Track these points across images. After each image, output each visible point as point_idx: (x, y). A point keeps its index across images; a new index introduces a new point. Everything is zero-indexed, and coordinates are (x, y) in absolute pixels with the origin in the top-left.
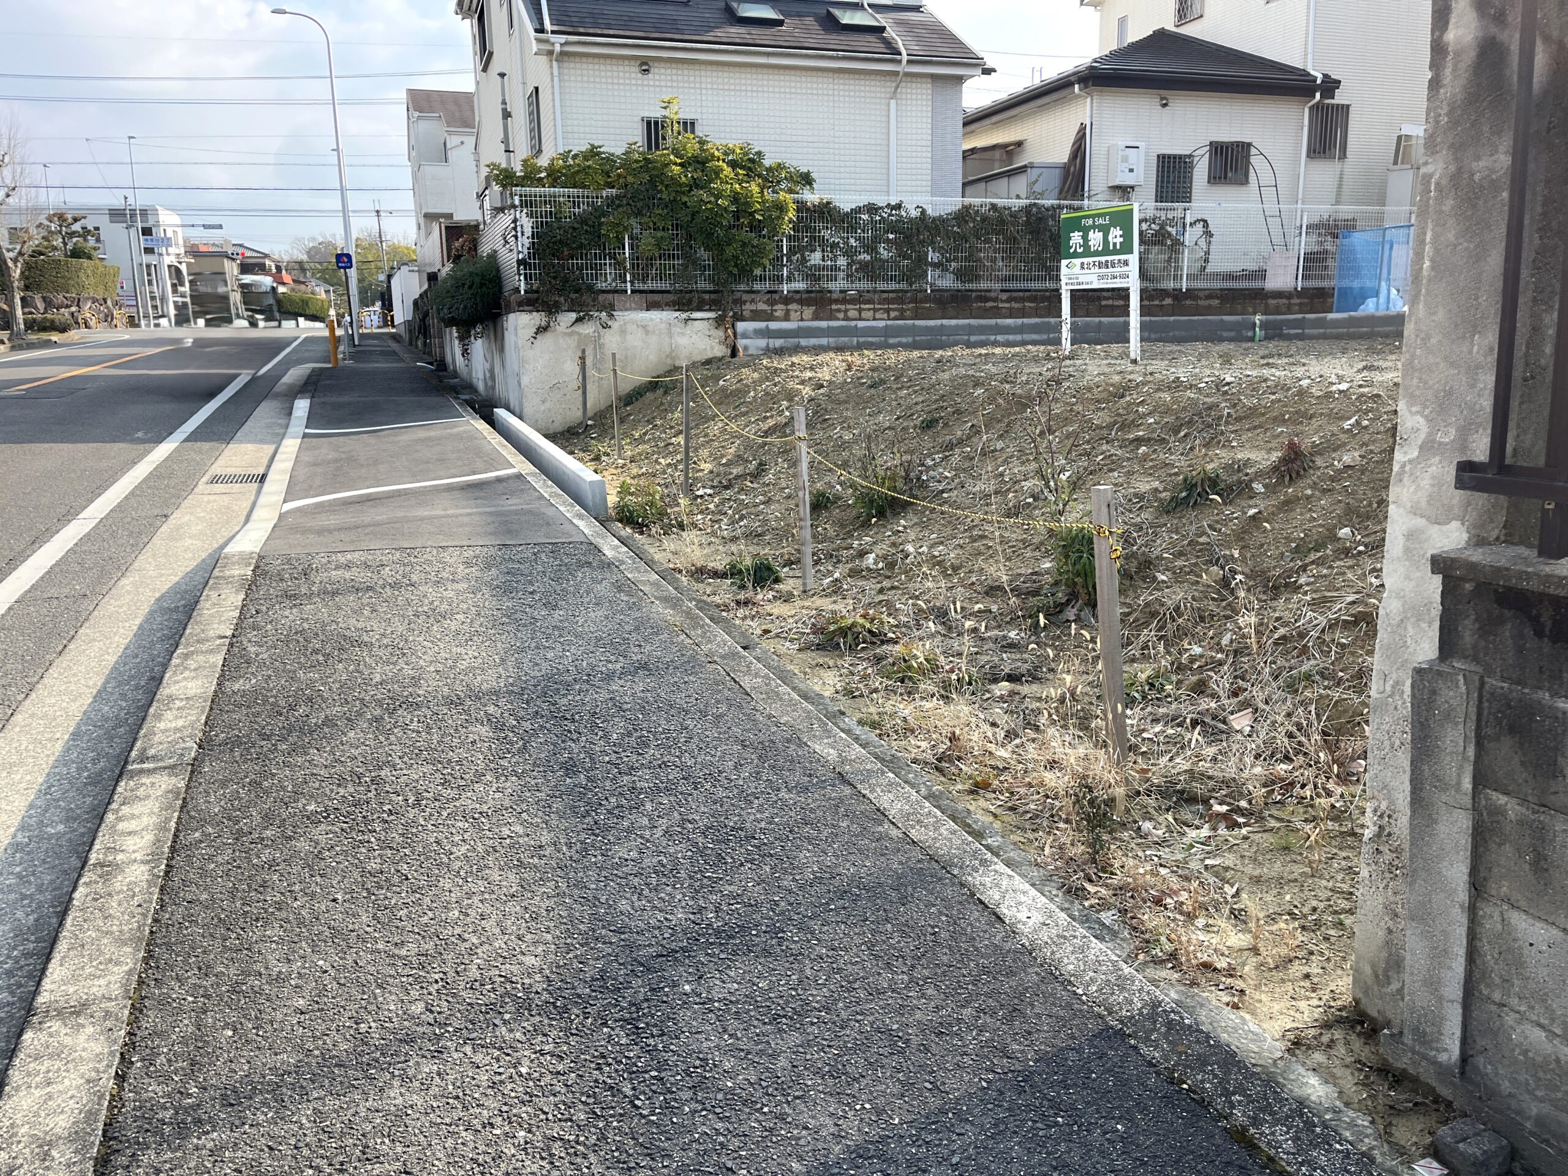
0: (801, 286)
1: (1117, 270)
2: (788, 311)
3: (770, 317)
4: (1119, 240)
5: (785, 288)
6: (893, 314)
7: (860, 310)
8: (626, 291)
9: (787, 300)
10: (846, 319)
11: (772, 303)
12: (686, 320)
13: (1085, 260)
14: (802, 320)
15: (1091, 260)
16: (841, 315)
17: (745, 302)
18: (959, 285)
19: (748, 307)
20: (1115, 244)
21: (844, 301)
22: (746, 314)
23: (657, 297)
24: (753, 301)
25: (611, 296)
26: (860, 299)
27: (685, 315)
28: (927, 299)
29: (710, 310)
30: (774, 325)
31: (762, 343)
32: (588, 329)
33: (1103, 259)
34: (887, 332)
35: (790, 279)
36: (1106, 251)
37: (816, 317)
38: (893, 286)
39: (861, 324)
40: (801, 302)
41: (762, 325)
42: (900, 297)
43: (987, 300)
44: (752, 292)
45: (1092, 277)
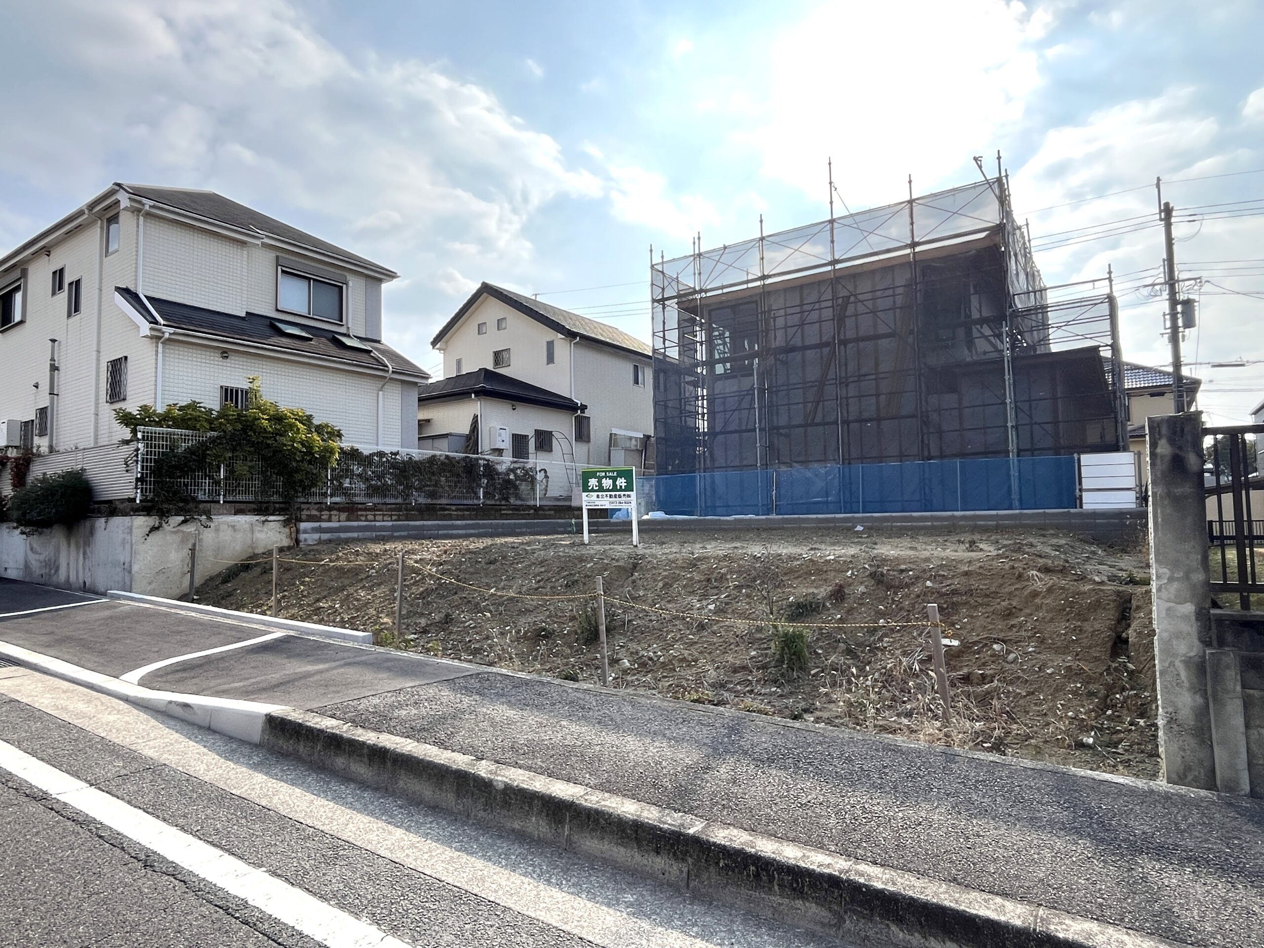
0: (337, 499)
1: (623, 499)
2: (331, 515)
3: (319, 519)
4: (624, 485)
5: (329, 501)
6: (394, 518)
7: (375, 515)
8: (219, 502)
9: (330, 509)
10: (367, 520)
11: (320, 510)
12: (264, 522)
13: (600, 494)
14: (339, 521)
15: (604, 493)
16: (363, 518)
17: (303, 510)
18: (429, 501)
19: (305, 512)
20: (620, 486)
21: (366, 509)
22: (304, 517)
23: (242, 506)
24: (308, 509)
25: (209, 505)
26: (374, 509)
27: (264, 518)
28: (413, 509)
29: (279, 515)
30: (324, 525)
31: (316, 536)
32: (190, 528)
33: (613, 493)
34: (394, 529)
35: (331, 496)
36: (615, 489)
37: (348, 520)
38: (393, 501)
39: (378, 524)
40: (339, 510)
41: (316, 524)
42: (398, 508)
43: (445, 510)
44: (307, 503)
45: (605, 502)
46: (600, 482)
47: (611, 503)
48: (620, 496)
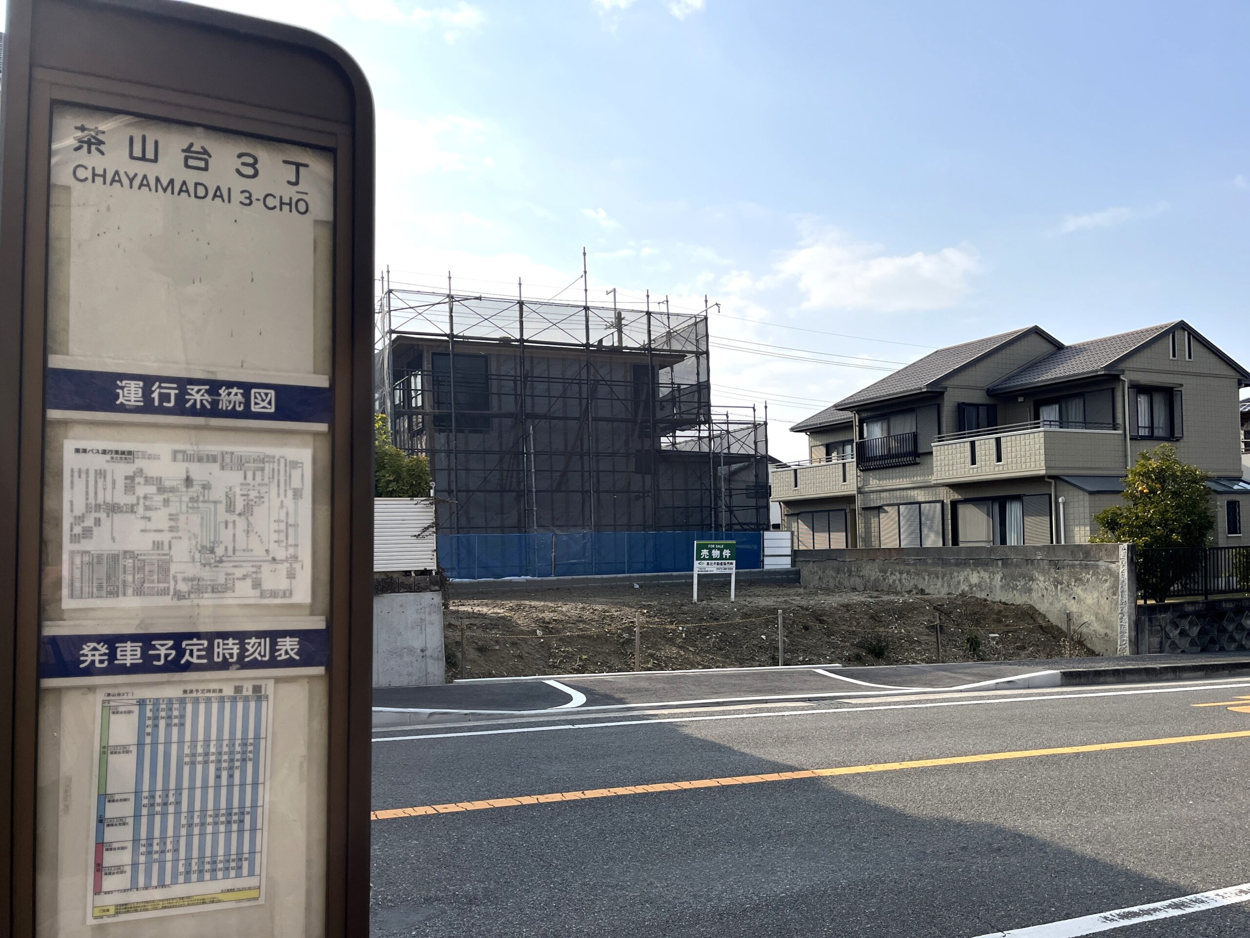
1: (727, 566)
4: (728, 555)
13: (710, 562)
15: (713, 562)
20: (726, 556)
33: (720, 562)
36: (721, 558)
45: (713, 569)
46: (710, 552)
47: (718, 569)
48: (725, 564)
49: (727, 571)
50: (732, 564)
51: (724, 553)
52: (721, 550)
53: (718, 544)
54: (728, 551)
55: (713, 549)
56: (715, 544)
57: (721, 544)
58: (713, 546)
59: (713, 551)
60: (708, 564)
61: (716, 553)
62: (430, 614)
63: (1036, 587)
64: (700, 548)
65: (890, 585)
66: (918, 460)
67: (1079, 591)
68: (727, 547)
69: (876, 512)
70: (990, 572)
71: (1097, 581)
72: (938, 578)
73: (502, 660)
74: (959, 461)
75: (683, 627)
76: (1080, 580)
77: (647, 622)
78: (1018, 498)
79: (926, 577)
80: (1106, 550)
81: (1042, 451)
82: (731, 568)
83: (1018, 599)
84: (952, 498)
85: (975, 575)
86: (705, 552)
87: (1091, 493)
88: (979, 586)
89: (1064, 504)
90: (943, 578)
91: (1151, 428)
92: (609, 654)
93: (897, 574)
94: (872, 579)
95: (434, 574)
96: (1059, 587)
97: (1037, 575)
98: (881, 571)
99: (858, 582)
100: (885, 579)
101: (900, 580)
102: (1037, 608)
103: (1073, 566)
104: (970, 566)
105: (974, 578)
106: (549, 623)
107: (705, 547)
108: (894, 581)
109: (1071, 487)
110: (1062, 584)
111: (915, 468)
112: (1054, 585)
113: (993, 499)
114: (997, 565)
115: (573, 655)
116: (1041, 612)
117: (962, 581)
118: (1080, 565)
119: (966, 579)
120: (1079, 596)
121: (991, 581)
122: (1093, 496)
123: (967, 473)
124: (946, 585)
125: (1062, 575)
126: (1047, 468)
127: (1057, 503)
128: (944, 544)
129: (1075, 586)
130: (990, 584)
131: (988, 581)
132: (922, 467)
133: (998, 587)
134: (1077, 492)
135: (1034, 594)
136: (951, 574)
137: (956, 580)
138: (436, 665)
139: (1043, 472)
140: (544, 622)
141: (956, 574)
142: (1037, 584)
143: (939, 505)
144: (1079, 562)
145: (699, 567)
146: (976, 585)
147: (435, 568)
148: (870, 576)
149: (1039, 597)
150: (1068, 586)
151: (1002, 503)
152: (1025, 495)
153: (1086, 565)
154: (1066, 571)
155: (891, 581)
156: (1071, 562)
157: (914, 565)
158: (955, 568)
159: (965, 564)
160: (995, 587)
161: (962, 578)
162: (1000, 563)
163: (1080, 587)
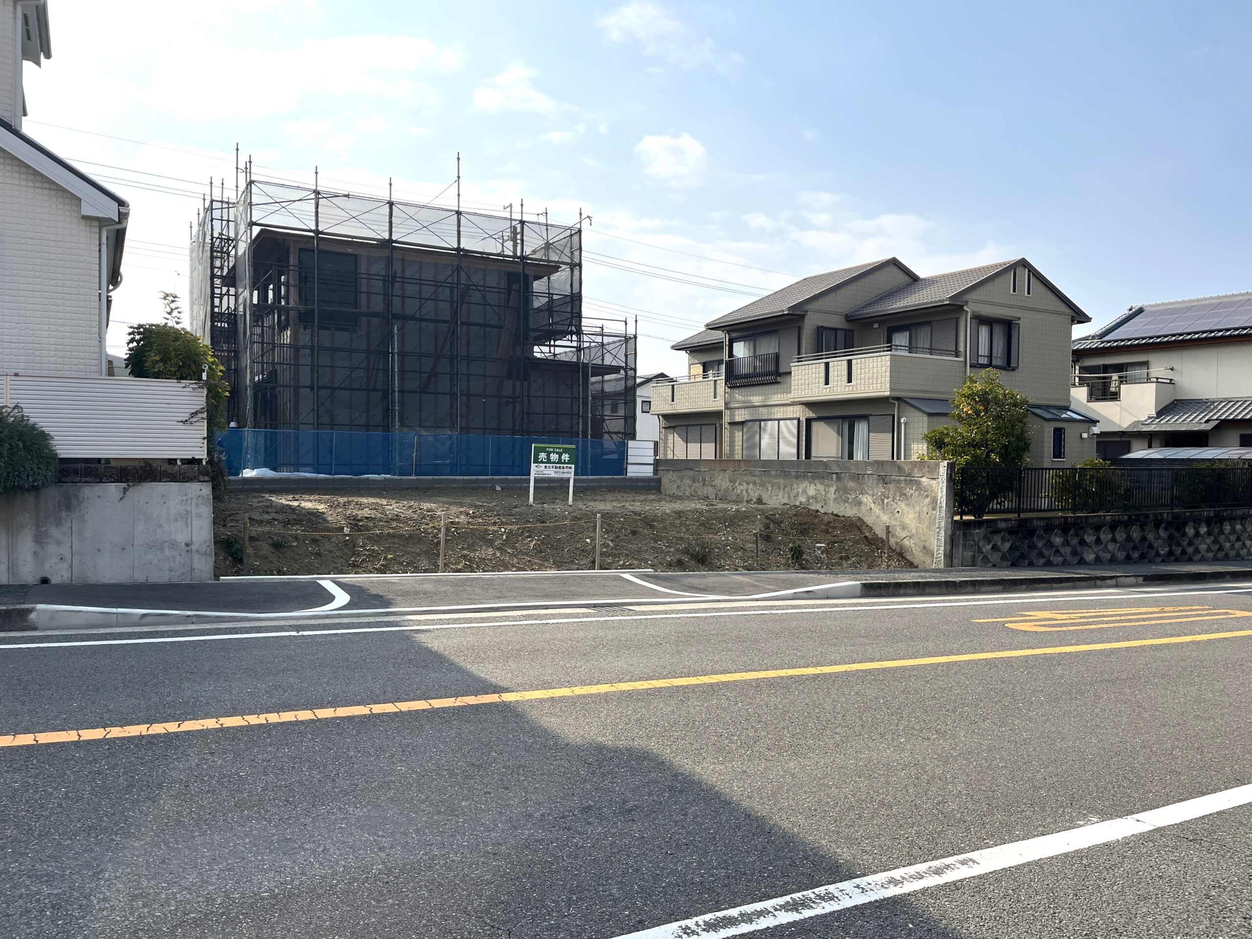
1: (566, 470)
4: (567, 459)
13: (548, 465)
15: (551, 465)
20: (565, 460)
33: (558, 465)
36: (560, 462)
45: (551, 472)
46: (548, 456)
47: (556, 473)
48: (563, 468)
49: (566, 476)
50: (570, 468)
51: (562, 457)
52: (560, 454)
53: (557, 448)
54: (567, 455)
55: (551, 452)
56: (554, 448)
57: (560, 448)
58: (552, 450)
59: (552, 455)
60: (546, 467)
61: (554, 457)
62: (197, 505)
63: (866, 500)
64: (538, 451)
65: (738, 495)
66: (779, 379)
67: (902, 506)
68: (566, 451)
69: (740, 427)
70: (826, 485)
71: (919, 496)
72: (779, 489)
73: (297, 557)
74: (814, 381)
75: (506, 529)
76: (905, 494)
77: (469, 523)
78: (865, 417)
79: (770, 488)
80: (928, 467)
81: (888, 374)
82: (569, 473)
83: (848, 511)
84: (807, 416)
85: (813, 487)
86: (543, 455)
87: (930, 415)
88: (815, 498)
89: (905, 424)
90: (784, 489)
91: (990, 357)
92: (419, 554)
93: (745, 484)
94: (723, 488)
95: (204, 463)
96: (886, 501)
97: (866, 489)
98: (731, 481)
99: (710, 491)
100: (733, 489)
101: (747, 491)
102: (865, 520)
103: (899, 481)
104: (808, 478)
105: (811, 491)
106: (360, 520)
107: (543, 450)
108: (742, 491)
109: (912, 409)
110: (888, 498)
111: (776, 386)
112: (881, 499)
113: (844, 418)
114: (832, 478)
115: (379, 554)
116: (868, 524)
117: (800, 492)
118: (905, 480)
119: (804, 491)
120: (902, 510)
121: (826, 494)
122: (931, 418)
123: (822, 393)
124: (786, 496)
125: (889, 490)
126: (892, 390)
127: (899, 423)
128: (798, 458)
129: (899, 500)
130: (825, 496)
131: (823, 493)
132: (782, 386)
133: (832, 499)
134: (917, 413)
135: (863, 507)
136: (792, 486)
137: (795, 491)
138: (204, 560)
139: (887, 394)
140: (355, 519)
141: (795, 486)
142: (867, 498)
143: (796, 422)
144: (904, 478)
145: (536, 470)
146: (812, 497)
147: (205, 456)
148: (721, 486)
149: (867, 510)
150: (893, 501)
151: (851, 421)
152: (871, 415)
153: (911, 480)
154: (892, 486)
155: (739, 491)
156: (897, 478)
157: (759, 476)
158: (794, 480)
159: (804, 476)
160: (829, 499)
161: (800, 490)
162: (834, 476)
163: (904, 502)
